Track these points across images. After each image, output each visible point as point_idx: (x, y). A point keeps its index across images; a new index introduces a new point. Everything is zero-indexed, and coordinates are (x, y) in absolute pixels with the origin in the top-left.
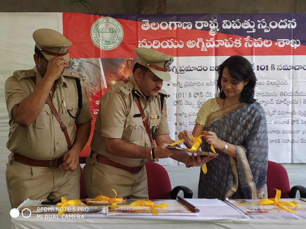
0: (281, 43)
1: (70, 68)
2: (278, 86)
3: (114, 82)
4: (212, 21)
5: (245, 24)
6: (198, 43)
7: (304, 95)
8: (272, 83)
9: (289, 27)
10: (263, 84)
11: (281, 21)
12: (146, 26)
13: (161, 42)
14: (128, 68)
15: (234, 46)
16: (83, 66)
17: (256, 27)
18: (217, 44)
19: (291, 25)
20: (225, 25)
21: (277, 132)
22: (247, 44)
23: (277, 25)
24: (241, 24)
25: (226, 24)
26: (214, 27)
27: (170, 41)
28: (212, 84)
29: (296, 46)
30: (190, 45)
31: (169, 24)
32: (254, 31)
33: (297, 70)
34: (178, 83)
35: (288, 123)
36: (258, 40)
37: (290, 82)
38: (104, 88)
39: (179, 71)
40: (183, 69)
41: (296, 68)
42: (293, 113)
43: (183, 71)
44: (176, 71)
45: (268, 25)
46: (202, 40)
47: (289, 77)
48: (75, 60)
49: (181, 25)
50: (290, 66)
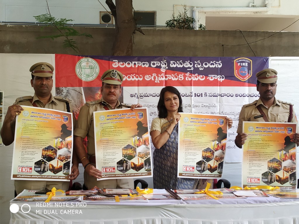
0: (212, 78)
1: (60, 94)
2: (210, 108)
4: (163, 62)
5: (186, 64)
6: (153, 77)
7: (227, 114)
8: (205, 105)
9: (217, 67)
10: (199, 106)
11: (211, 62)
12: (116, 64)
13: (126, 76)
15: (178, 79)
16: (70, 92)
17: (194, 66)
18: (167, 78)
19: (218, 65)
22: (188, 78)
23: (209, 65)
24: (184, 64)
25: (173, 64)
26: (164, 66)
27: (133, 75)
29: (222, 80)
30: (147, 78)
31: (132, 63)
32: (192, 69)
33: (222, 97)
36: (195, 75)
37: (218, 105)
39: (139, 96)
40: (142, 95)
41: (222, 95)
44: (137, 96)
45: (202, 65)
46: (156, 75)
47: (217, 102)
48: (64, 88)
49: (141, 64)
50: (218, 94)
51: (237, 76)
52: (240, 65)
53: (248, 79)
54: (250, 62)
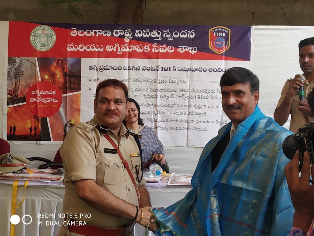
0: (182, 50)
1: (13, 65)
2: (178, 84)
3: (46, 77)
6: (115, 47)
7: (199, 91)
8: (173, 81)
9: (189, 37)
10: (166, 82)
11: (183, 31)
12: (74, 33)
13: (85, 46)
14: (59, 66)
15: (144, 51)
16: (23, 63)
17: (162, 36)
18: (130, 49)
19: (190, 35)
20: (137, 34)
21: (176, 121)
22: (155, 49)
23: (179, 35)
24: (150, 33)
26: (128, 35)
27: (93, 45)
28: (125, 81)
29: (194, 52)
30: (109, 49)
31: (92, 32)
32: (160, 39)
33: (193, 72)
34: (98, 79)
35: (185, 114)
36: (163, 46)
37: (188, 81)
38: (39, 81)
40: (102, 68)
41: (193, 70)
42: (189, 106)
43: (102, 69)
44: (97, 69)
45: (172, 35)
46: (119, 45)
47: (187, 76)
48: (17, 58)
49: (102, 33)
50: (188, 68)
51: (212, 48)
52: (216, 35)
53: (224, 51)
54: (229, 32)
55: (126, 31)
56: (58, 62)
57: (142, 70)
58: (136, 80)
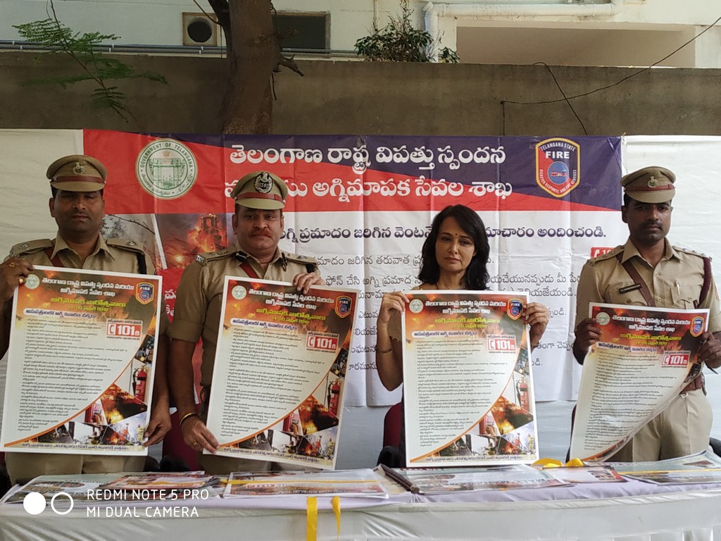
0: (480, 189)
3: (179, 259)
4: (358, 148)
5: (416, 154)
6: (333, 187)
7: (519, 280)
9: (493, 161)
11: (479, 150)
12: (240, 156)
14: (207, 233)
15: (396, 193)
16: (122, 228)
17: (435, 160)
18: (367, 190)
19: (495, 157)
20: (381, 156)
22: (421, 190)
23: (473, 157)
24: (410, 154)
25: (383, 154)
26: (361, 159)
28: (358, 261)
29: (505, 194)
30: (320, 190)
31: (280, 152)
32: (431, 167)
33: (506, 237)
36: (439, 183)
37: (495, 257)
38: (162, 269)
39: (298, 237)
40: (307, 234)
41: (505, 233)
43: (307, 237)
44: (294, 237)
45: (456, 157)
46: (341, 181)
48: (107, 218)
49: (303, 154)
50: (495, 230)
51: (544, 185)
52: (551, 157)
53: (569, 191)
54: (576, 150)
55: (355, 149)
56: (205, 222)
57: (396, 236)
58: (383, 258)
